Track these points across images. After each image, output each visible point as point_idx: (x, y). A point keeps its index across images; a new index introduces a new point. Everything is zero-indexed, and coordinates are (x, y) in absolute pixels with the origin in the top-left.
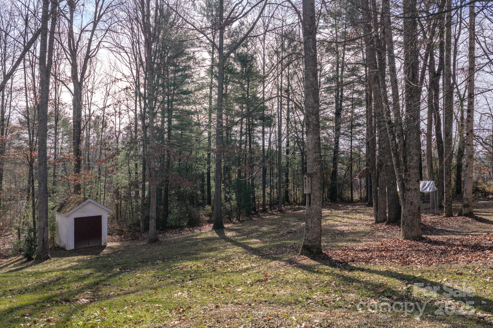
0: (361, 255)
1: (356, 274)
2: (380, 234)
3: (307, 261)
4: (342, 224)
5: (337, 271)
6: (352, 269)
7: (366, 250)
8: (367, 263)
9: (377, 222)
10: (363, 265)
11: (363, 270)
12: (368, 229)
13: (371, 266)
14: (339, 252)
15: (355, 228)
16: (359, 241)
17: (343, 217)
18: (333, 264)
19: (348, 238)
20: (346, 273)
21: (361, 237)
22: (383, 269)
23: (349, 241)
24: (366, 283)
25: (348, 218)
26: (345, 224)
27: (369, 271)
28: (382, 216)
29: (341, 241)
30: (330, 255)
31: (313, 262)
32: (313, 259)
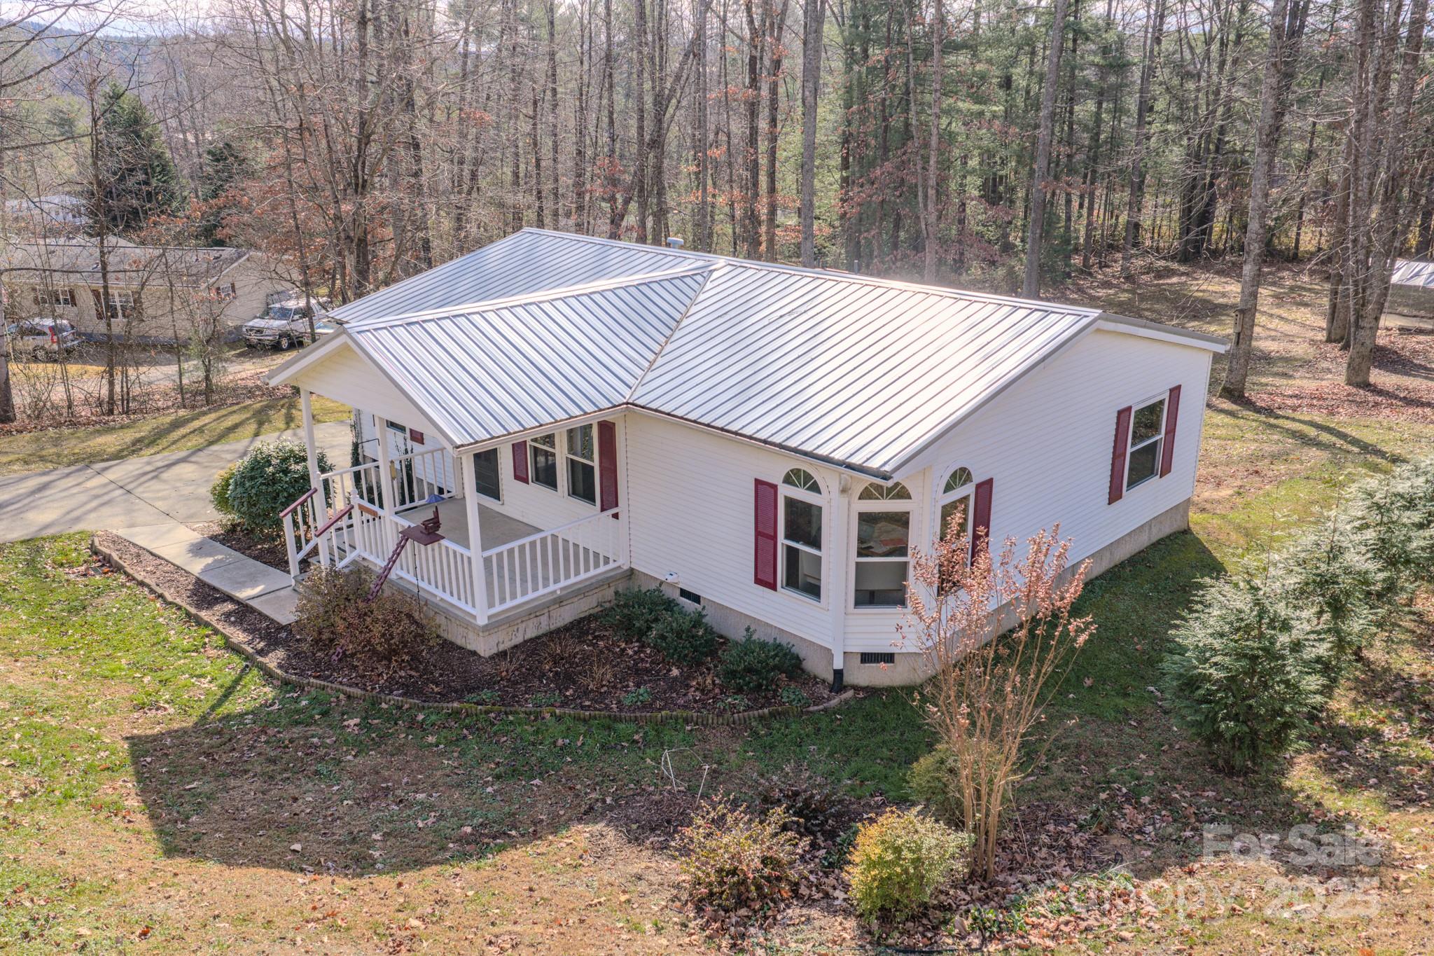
0: (1289, 402)
1: (1280, 422)
2: (1325, 365)
3: (1227, 405)
4: (1268, 333)
5: (1263, 418)
6: (1277, 417)
7: (1296, 396)
8: (1294, 410)
9: (1329, 340)
10: (1289, 413)
11: (1288, 418)
12: (1311, 352)
13: (1297, 415)
14: (1265, 397)
15: (1290, 346)
16: (1291, 377)
17: (1271, 315)
18: (1258, 410)
19: (1275, 369)
20: (1272, 421)
21: (1295, 369)
22: (1307, 418)
23: (1276, 374)
24: (1288, 430)
25: (1282, 318)
26: (1273, 333)
27: (1294, 420)
28: (1338, 331)
29: (1263, 374)
30: (1254, 399)
31: (1234, 407)
32: (1235, 402)
